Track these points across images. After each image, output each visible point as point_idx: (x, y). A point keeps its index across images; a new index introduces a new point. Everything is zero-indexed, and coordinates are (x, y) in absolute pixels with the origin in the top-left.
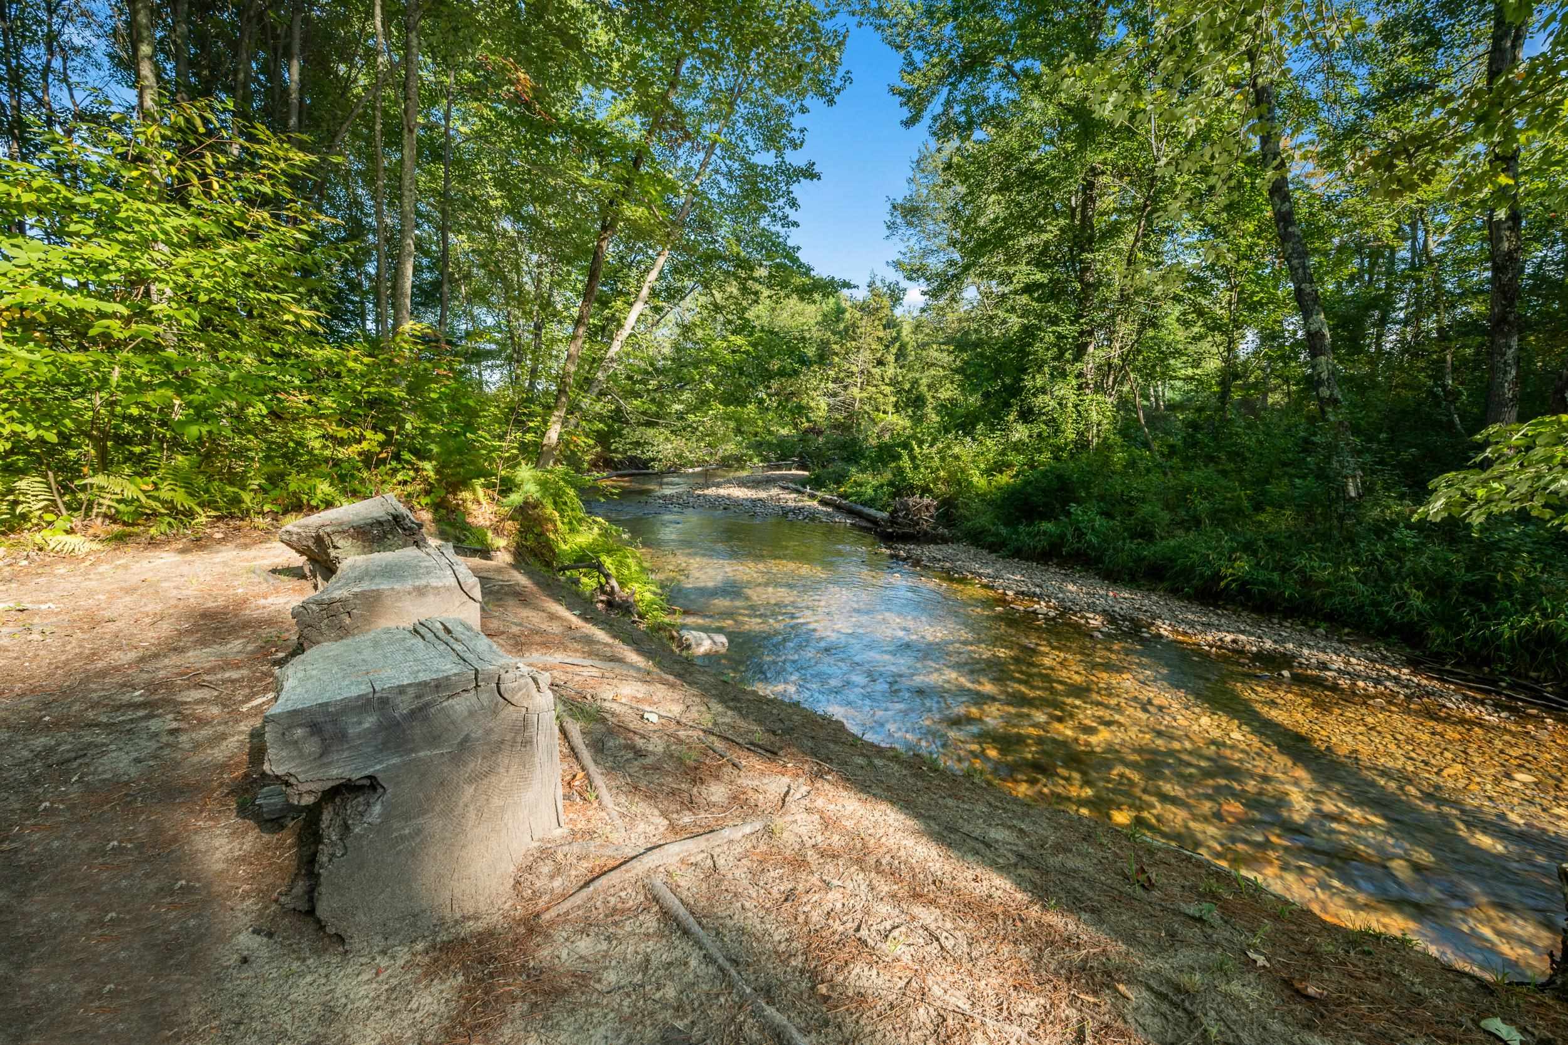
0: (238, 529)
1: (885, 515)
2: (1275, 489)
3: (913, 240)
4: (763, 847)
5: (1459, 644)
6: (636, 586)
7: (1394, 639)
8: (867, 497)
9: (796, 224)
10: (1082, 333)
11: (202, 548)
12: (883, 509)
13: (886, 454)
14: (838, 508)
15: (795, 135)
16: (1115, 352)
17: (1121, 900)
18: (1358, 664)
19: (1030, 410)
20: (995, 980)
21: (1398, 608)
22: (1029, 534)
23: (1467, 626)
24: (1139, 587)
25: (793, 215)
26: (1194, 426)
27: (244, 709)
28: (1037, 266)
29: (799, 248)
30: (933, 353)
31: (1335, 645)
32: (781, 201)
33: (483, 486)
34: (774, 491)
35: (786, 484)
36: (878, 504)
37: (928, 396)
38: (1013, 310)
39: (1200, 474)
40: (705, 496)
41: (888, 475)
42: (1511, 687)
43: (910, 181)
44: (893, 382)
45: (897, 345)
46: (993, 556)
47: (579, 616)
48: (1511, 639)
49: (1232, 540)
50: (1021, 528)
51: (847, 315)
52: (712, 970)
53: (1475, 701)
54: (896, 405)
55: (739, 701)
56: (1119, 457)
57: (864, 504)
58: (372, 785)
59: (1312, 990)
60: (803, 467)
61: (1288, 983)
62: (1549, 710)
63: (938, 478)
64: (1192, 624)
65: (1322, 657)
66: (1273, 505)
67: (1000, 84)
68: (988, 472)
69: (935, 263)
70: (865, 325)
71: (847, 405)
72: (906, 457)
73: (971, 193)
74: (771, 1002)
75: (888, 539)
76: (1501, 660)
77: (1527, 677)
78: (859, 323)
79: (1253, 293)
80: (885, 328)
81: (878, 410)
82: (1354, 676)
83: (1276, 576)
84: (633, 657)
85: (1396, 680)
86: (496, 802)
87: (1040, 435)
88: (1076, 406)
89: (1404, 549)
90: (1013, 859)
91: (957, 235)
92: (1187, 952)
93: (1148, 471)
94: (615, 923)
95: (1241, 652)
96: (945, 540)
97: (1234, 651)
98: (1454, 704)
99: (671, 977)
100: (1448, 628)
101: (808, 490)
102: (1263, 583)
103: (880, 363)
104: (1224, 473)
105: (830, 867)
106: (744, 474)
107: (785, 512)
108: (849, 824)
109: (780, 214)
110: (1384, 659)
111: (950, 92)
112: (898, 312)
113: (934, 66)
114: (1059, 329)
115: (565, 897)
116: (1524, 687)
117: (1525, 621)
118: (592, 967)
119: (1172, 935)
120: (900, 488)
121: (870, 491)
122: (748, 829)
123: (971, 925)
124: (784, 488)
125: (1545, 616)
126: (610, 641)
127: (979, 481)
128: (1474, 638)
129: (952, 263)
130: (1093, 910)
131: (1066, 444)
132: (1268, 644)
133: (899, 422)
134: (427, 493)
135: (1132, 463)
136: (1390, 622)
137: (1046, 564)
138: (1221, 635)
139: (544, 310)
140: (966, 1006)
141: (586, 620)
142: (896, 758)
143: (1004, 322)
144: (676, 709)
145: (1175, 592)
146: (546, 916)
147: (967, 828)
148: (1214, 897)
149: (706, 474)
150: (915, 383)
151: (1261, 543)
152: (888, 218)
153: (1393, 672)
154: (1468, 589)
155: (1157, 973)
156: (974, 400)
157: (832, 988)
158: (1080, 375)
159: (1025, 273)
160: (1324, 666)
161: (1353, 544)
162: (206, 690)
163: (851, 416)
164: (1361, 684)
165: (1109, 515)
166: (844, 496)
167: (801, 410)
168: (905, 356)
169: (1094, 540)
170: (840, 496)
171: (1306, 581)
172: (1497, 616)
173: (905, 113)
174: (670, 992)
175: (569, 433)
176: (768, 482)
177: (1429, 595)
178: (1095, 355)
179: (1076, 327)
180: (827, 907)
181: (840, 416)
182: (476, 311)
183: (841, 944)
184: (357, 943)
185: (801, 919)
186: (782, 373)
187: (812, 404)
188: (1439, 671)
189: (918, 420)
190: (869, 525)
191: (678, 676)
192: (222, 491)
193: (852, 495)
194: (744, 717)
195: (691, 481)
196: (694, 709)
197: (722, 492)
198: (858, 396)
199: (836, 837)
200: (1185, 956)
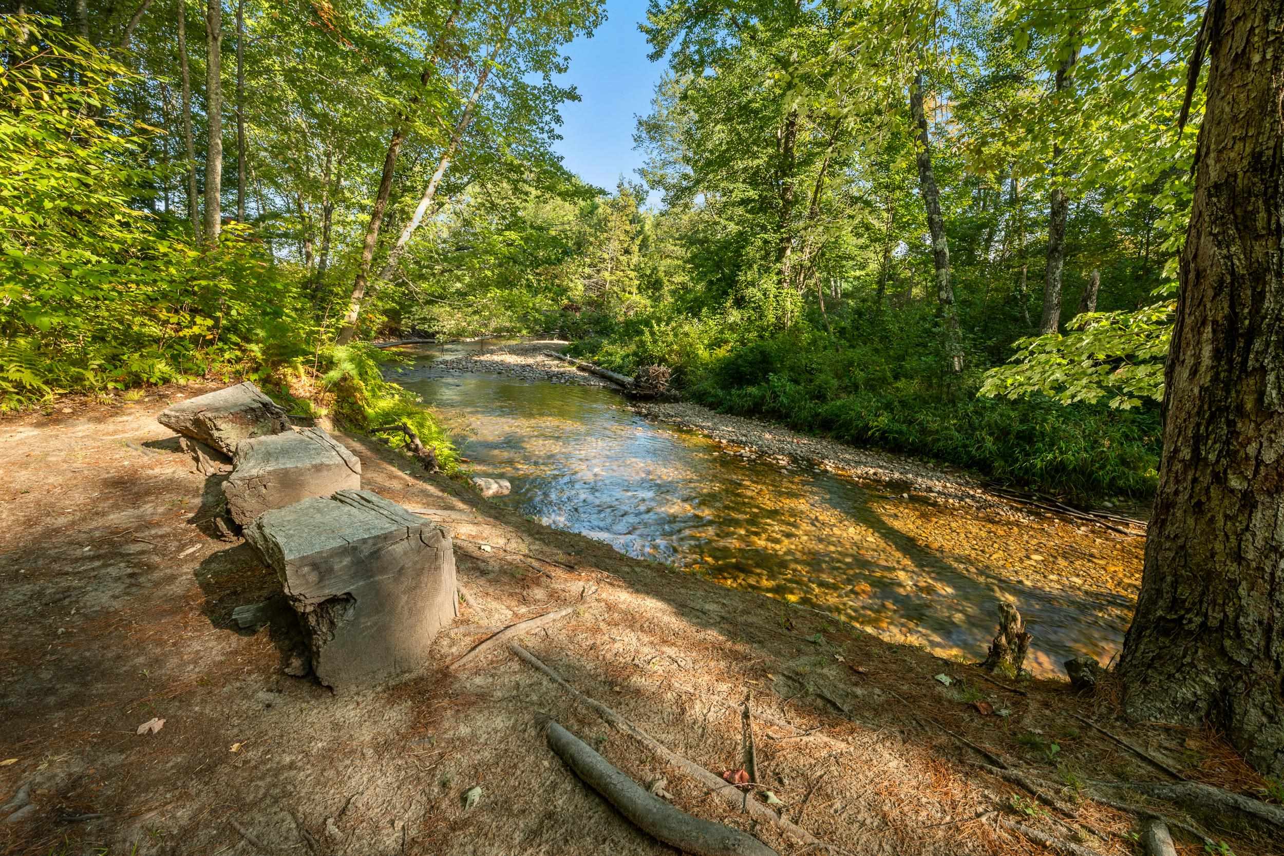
0: (84, 404)
1: (630, 379)
2: (910, 364)
3: (655, 152)
4: (574, 623)
5: (1012, 472)
6: (435, 444)
7: (974, 470)
8: (616, 364)
9: (560, 137)
10: (782, 240)
11: (57, 422)
12: (628, 374)
13: (632, 329)
14: (593, 373)
15: (561, 61)
16: (806, 256)
17: (774, 636)
18: (951, 487)
19: (743, 298)
20: (707, 677)
21: (979, 448)
22: (739, 396)
23: (1017, 460)
24: (814, 436)
25: (558, 130)
26: (859, 313)
27: (182, 556)
28: (750, 184)
29: (562, 158)
30: (669, 247)
31: (939, 474)
32: (547, 118)
33: (303, 363)
34: (540, 358)
35: (550, 352)
36: (625, 370)
37: (665, 280)
38: (730, 219)
39: (859, 353)
40: (481, 362)
41: (633, 347)
42: (1039, 500)
43: (654, 102)
44: (637, 269)
45: (641, 237)
46: (712, 412)
47: (410, 475)
48: (1041, 469)
49: (878, 401)
50: (733, 391)
51: (600, 210)
52: (555, 685)
53: (1017, 510)
54: (639, 288)
55: (541, 534)
56: (806, 337)
57: (614, 371)
58: (348, 598)
59: (861, 669)
60: (564, 338)
61: (851, 668)
62: (1057, 513)
63: (672, 351)
64: (848, 462)
65: (929, 483)
66: (906, 377)
67: (726, 31)
68: (711, 346)
69: (673, 175)
70: (615, 220)
71: (599, 286)
72: (647, 334)
73: (700, 121)
74: (590, 696)
75: (633, 398)
76: (1035, 482)
77: (1049, 493)
78: (610, 218)
79: (903, 215)
80: (631, 222)
81: (624, 291)
82: (947, 496)
83: (904, 427)
84: (461, 505)
85: (973, 497)
86: (420, 604)
87: (749, 318)
88: (775, 297)
89: (984, 408)
90: (718, 619)
91: (691, 154)
92: (806, 658)
93: (825, 348)
94: (495, 668)
95: (878, 481)
96: (676, 400)
97: (875, 480)
98: (1006, 513)
99: (534, 691)
100: (1006, 461)
101: (568, 357)
102: (896, 432)
103: (627, 252)
104: (876, 351)
105: (614, 630)
106: (513, 342)
107: (550, 376)
108: (623, 607)
109: (547, 128)
110: (967, 483)
111: (687, 35)
112: (642, 210)
113: (675, 11)
114: (766, 236)
115: (461, 657)
116: (1047, 499)
117: (1050, 456)
118: (487, 690)
119: (799, 651)
120: (643, 359)
121: (618, 360)
122: (564, 613)
123: (694, 654)
124: (548, 356)
125: (1061, 453)
126: (440, 494)
127: (703, 353)
128: (1021, 468)
129: (686, 177)
130: (760, 642)
131: (768, 326)
132: (896, 475)
133: (640, 302)
134: (256, 370)
135: (814, 342)
136: (972, 458)
137: (751, 418)
138: (867, 469)
139: (333, 196)
140: (692, 691)
141: (416, 478)
142: (649, 566)
143: (725, 227)
144: (501, 542)
145: (839, 438)
146: (453, 667)
147: (692, 605)
148: (824, 631)
149: (482, 343)
150: (655, 269)
151: (896, 403)
152: (635, 132)
153: (972, 493)
154: (1020, 436)
155: (788, 668)
156: (700, 287)
157: (623, 687)
158: (780, 272)
159: (742, 190)
160: (929, 490)
161: (954, 405)
162: (142, 544)
163: (602, 295)
164: (951, 501)
165: (796, 382)
166: (598, 363)
167: (564, 291)
168: (647, 247)
169: (785, 401)
170: (595, 363)
171: (924, 431)
172: (1035, 453)
173: (651, 49)
174: (535, 698)
175: (366, 312)
176: (535, 350)
177: (997, 439)
178: (791, 258)
179: (778, 235)
180: (614, 651)
181: (593, 295)
182: (265, 191)
183: (625, 668)
184: (339, 690)
185: (601, 658)
186: (548, 261)
187: (571, 285)
188: (999, 491)
189: (656, 300)
190: (618, 387)
191: (496, 518)
192: (65, 372)
193: (604, 362)
194: (548, 544)
195: (470, 348)
196: (513, 541)
197: (496, 358)
198: (608, 279)
199: (616, 615)
200: (804, 659)
